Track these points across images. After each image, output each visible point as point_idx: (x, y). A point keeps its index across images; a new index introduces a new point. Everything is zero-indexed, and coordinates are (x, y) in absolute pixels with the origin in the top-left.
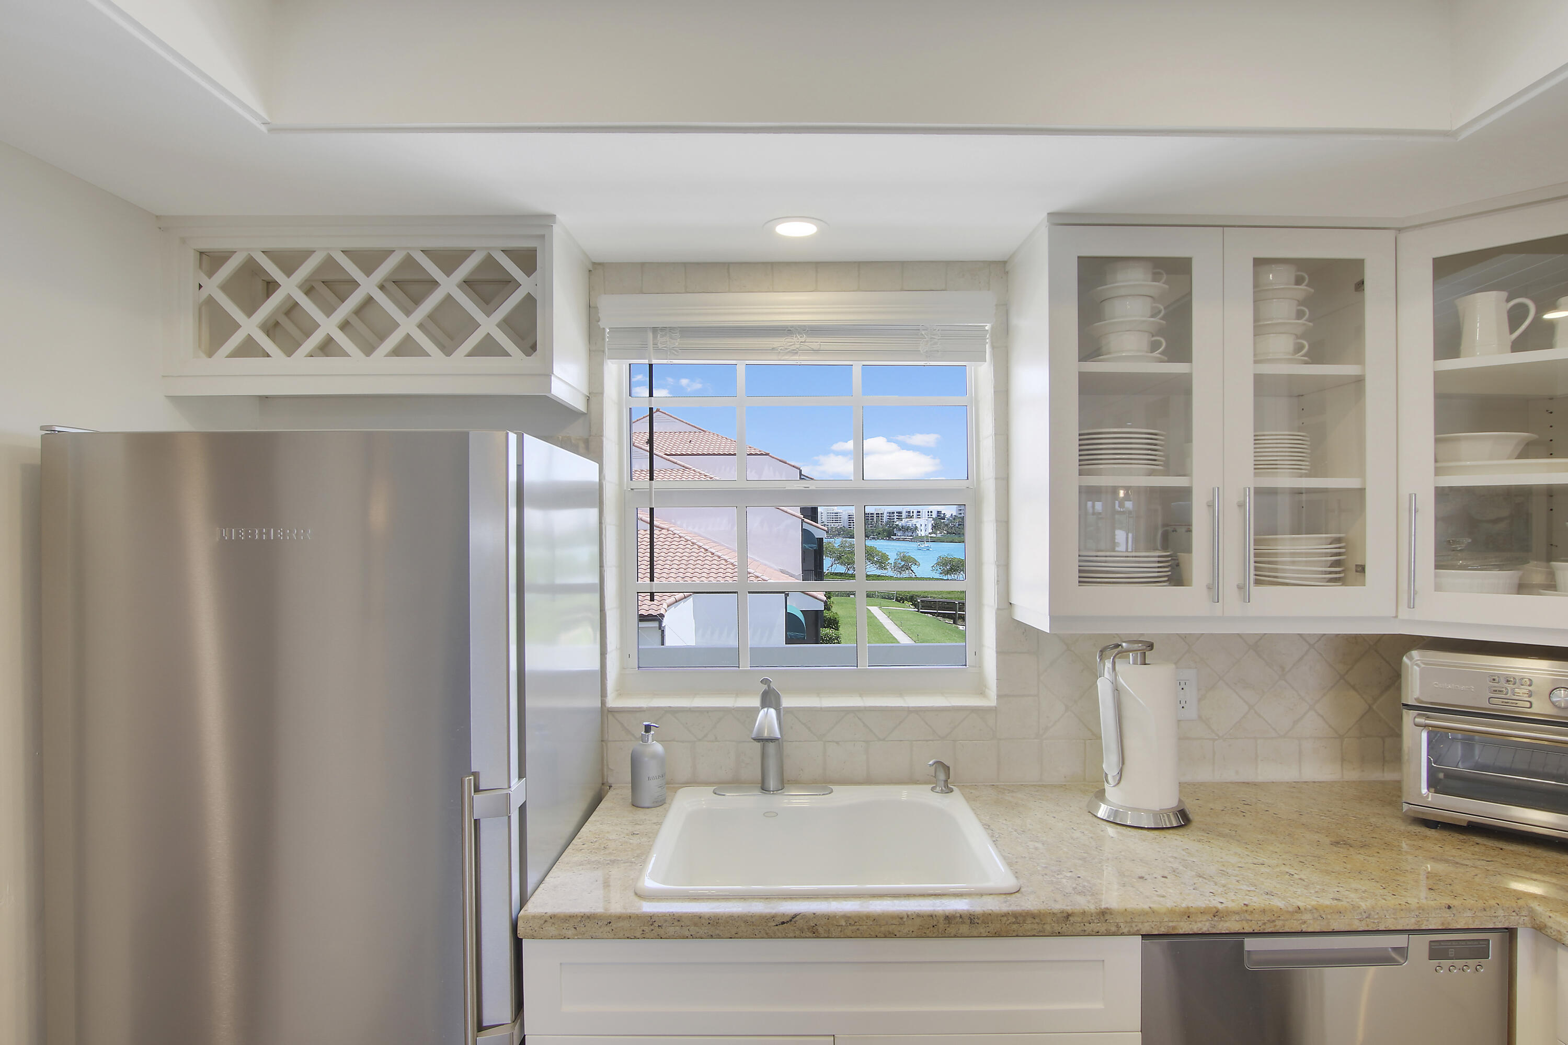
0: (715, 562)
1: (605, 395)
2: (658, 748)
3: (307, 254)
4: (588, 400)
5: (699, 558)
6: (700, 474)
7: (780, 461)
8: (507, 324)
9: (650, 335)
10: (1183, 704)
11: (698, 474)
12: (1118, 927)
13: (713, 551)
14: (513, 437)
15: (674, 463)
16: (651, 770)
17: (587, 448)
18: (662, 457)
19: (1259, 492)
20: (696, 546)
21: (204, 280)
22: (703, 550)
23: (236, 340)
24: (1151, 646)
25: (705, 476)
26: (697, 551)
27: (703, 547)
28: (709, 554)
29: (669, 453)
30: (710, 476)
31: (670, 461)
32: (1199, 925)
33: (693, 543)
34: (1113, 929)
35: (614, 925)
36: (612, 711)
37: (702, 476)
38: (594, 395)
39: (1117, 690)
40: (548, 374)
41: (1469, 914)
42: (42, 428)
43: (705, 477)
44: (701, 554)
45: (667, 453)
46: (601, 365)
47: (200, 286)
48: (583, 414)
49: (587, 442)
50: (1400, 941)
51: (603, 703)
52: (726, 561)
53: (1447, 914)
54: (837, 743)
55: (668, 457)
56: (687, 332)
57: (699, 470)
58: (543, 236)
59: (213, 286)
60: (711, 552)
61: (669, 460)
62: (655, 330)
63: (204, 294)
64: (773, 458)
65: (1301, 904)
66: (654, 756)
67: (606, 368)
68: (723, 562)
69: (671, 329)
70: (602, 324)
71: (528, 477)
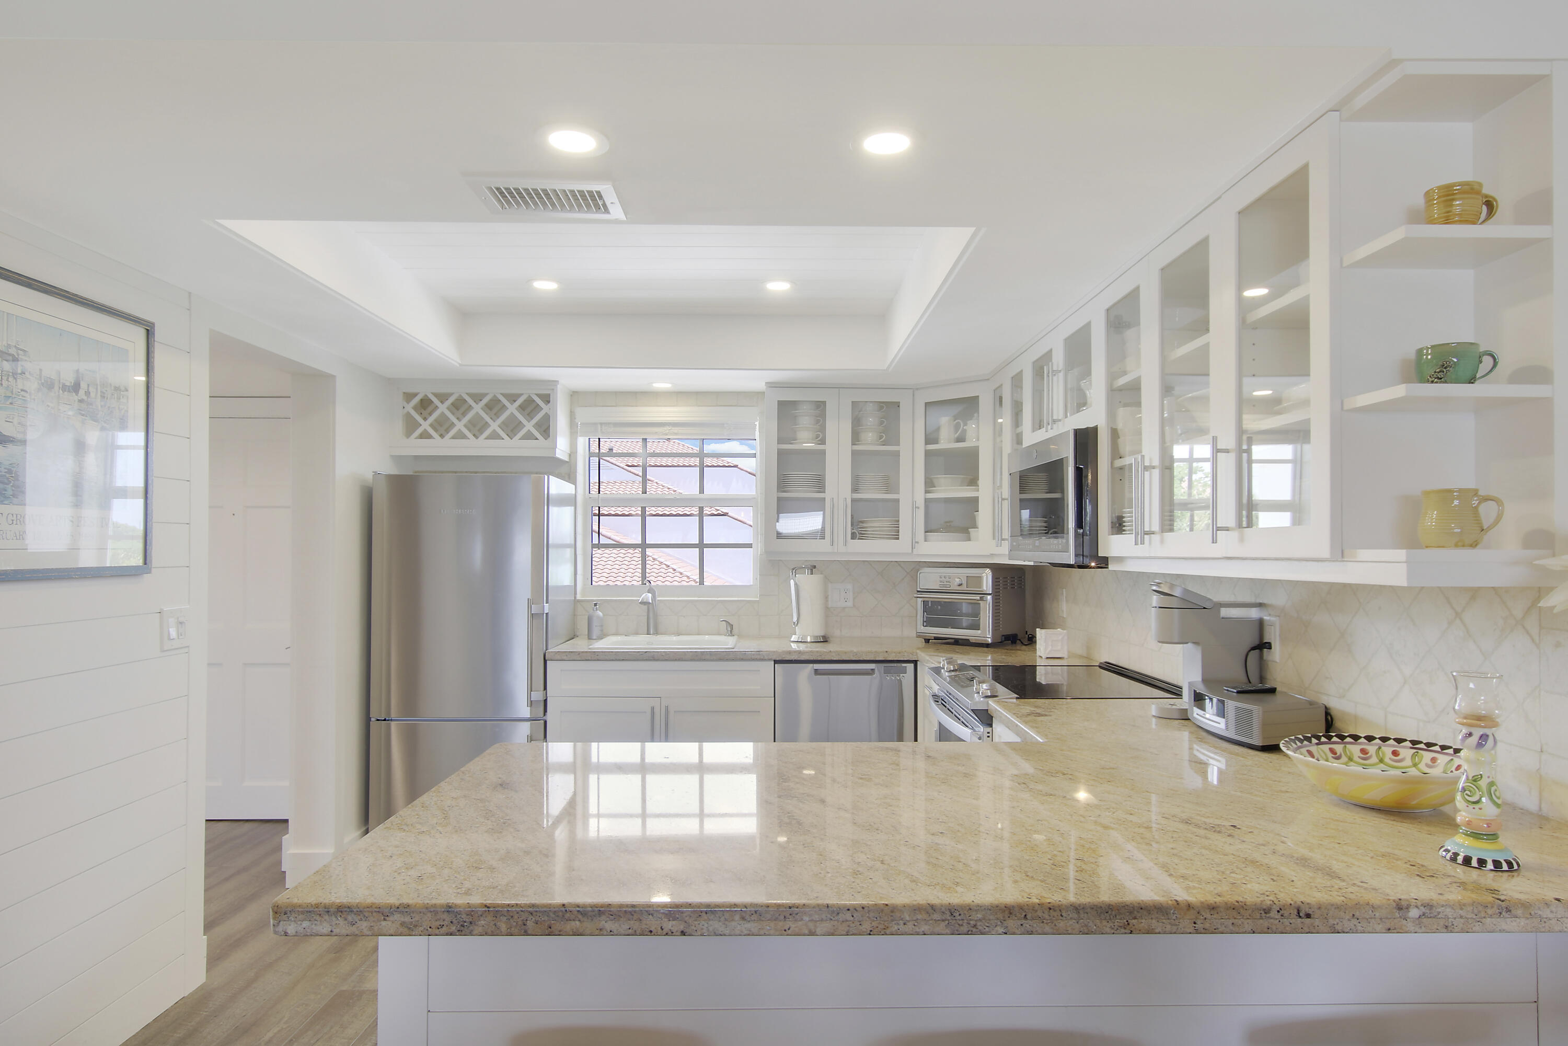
0: (676, 578)
1: (578, 453)
2: (600, 613)
3: (451, 395)
4: (570, 455)
5: (660, 574)
6: (663, 486)
7: (750, 473)
8: (538, 426)
9: (599, 426)
10: (846, 600)
11: (661, 487)
12: (764, 657)
13: (675, 567)
14: (546, 477)
15: (635, 474)
16: (595, 623)
17: (569, 478)
18: (623, 468)
19: (853, 500)
20: (656, 562)
21: (405, 404)
22: (664, 566)
23: (419, 431)
24: (815, 567)
25: (669, 488)
26: (658, 567)
27: (664, 563)
28: (671, 570)
29: (630, 464)
30: (674, 489)
31: (632, 473)
32: (794, 657)
33: (654, 559)
34: (762, 657)
35: (580, 655)
36: (579, 601)
37: (665, 489)
38: (573, 454)
39: (796, 584)
40: (554, 447)
41: (894, 654)
42: (373, 472)
43: (668, 490)
44: (662, 570)
45: (628, 463)
46: (576, 439)
47: (404, 408)
48: (567, 462)
49: (569, 476)
50: (872, 666)
51: (575, 597)
52: (688, 577)
53: (886, 655)
54: (684, 616)
55: (630, 469)
56: (616, 425)
57: (662, 483)
58: (553, 389)
59: (409, 408)
60: (673, 569)
61: (630, 472)
62: (601, 424)
63: (405, 411)
64: (742, 470)
65: (832, 650)
66: (598, 617)
67: (578, 439)
68: (685, 578)
69: (609, 424)
70: (577, 421)
71: (551, 492)
